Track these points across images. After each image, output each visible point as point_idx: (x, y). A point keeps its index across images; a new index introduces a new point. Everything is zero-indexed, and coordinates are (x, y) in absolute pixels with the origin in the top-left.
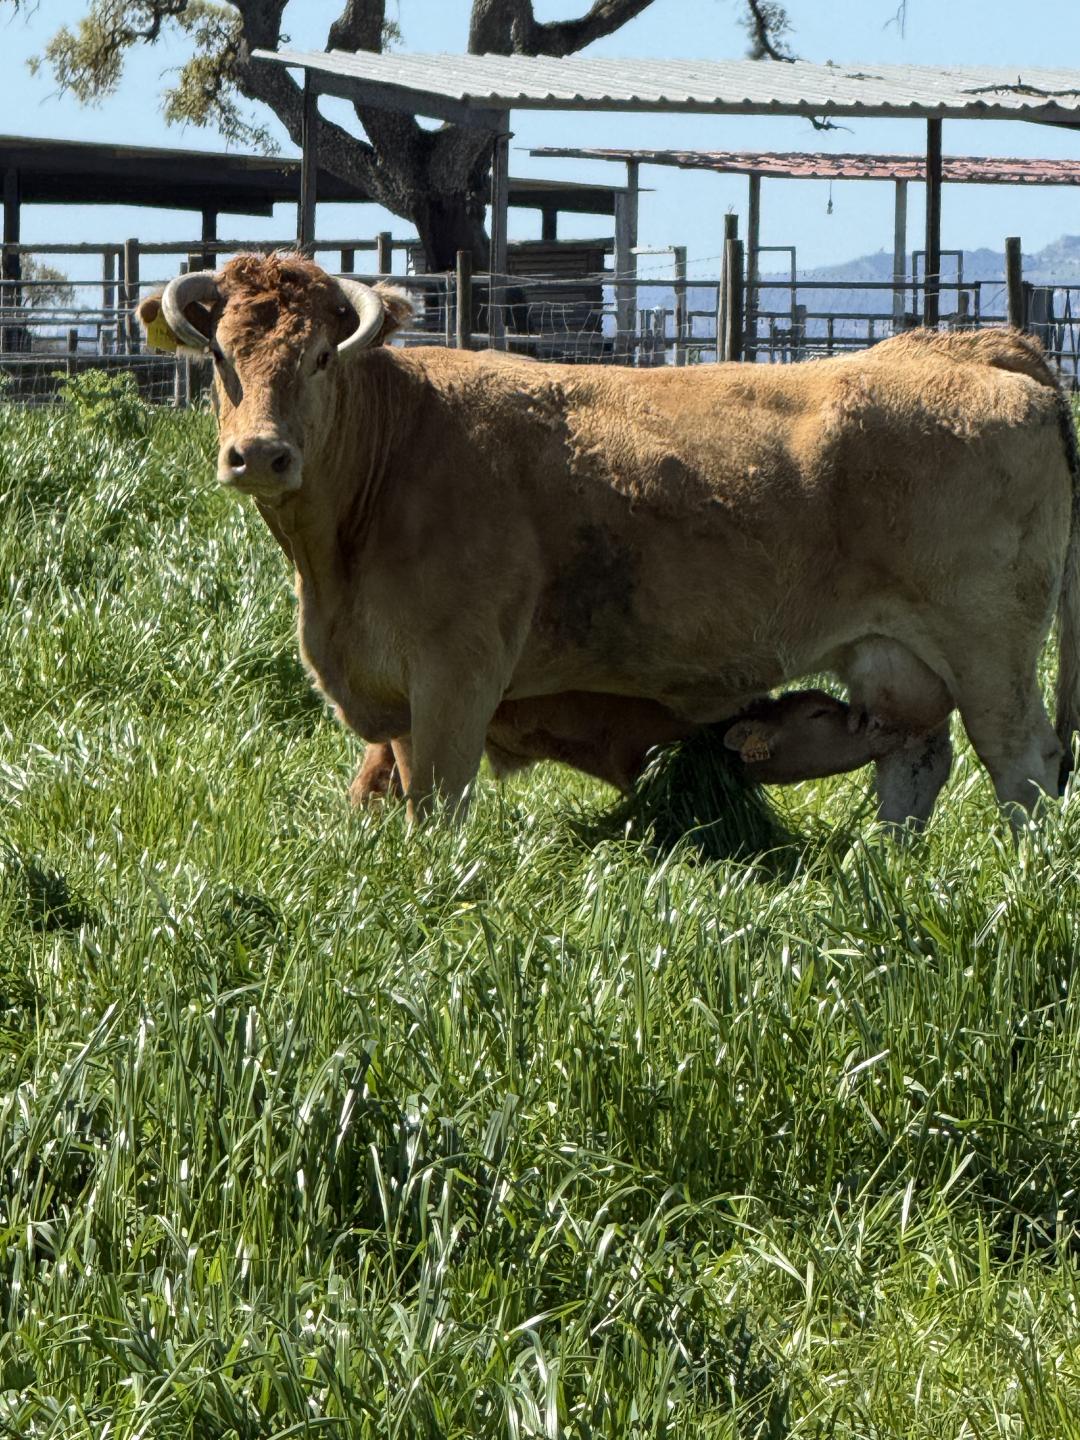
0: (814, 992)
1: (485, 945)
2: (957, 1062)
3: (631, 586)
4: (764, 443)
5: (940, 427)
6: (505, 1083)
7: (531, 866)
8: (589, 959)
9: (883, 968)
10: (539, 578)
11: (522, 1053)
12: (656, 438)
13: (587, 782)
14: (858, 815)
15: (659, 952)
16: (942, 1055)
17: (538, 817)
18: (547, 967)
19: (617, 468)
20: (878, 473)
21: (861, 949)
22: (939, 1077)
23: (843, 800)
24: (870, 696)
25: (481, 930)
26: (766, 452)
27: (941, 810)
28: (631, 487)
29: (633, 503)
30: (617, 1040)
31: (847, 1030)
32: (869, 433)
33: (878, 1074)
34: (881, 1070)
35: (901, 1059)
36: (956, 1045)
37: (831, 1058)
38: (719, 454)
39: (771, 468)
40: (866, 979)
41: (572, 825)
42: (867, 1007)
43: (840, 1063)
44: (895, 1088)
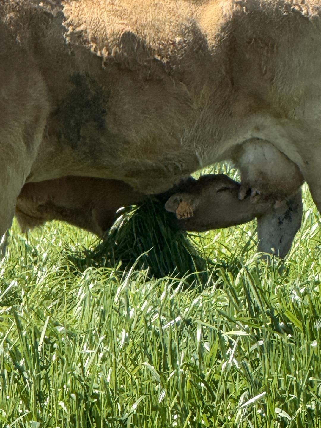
0: (219, 357)
1: (17, 332)
2: (308, 398)
3: (104, 112)
4: (185, 22)
5: (293, 10)
6: (30, 416)
7: (45, 284)
8: (81, 339)
9: (261, 343)
10: (47, 108)
11: (40, 397)
12: (118, 20)
13: (78, 232)
14: (246, 249)
15: (123, 334)
16: (299, 394)
17: (48, 254)
18: (55, 345)
19: (94, 39)
20: (255, 39)
21: (248, 331)
22: (296, 408)
23: (236, 240)
24: (252, 176)
25: (14, 323)
26: (186, 28)
27: (296, 246)
28: (104, 51)
29: (105, 60)
30: (98, 389)
31: (240, 380)
32: (250, 14)
33: (259, 407)
34: (262, 405)
35: (274, 397)
36: (307, 388)
37: (231, 397)
38: (158, 31)
39: (190, 38)
40: (251, 350)
41: (70, 258)
42: (252, 366)
43: (236, 400)
44: (270, 415)
